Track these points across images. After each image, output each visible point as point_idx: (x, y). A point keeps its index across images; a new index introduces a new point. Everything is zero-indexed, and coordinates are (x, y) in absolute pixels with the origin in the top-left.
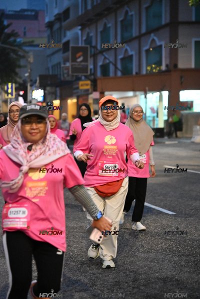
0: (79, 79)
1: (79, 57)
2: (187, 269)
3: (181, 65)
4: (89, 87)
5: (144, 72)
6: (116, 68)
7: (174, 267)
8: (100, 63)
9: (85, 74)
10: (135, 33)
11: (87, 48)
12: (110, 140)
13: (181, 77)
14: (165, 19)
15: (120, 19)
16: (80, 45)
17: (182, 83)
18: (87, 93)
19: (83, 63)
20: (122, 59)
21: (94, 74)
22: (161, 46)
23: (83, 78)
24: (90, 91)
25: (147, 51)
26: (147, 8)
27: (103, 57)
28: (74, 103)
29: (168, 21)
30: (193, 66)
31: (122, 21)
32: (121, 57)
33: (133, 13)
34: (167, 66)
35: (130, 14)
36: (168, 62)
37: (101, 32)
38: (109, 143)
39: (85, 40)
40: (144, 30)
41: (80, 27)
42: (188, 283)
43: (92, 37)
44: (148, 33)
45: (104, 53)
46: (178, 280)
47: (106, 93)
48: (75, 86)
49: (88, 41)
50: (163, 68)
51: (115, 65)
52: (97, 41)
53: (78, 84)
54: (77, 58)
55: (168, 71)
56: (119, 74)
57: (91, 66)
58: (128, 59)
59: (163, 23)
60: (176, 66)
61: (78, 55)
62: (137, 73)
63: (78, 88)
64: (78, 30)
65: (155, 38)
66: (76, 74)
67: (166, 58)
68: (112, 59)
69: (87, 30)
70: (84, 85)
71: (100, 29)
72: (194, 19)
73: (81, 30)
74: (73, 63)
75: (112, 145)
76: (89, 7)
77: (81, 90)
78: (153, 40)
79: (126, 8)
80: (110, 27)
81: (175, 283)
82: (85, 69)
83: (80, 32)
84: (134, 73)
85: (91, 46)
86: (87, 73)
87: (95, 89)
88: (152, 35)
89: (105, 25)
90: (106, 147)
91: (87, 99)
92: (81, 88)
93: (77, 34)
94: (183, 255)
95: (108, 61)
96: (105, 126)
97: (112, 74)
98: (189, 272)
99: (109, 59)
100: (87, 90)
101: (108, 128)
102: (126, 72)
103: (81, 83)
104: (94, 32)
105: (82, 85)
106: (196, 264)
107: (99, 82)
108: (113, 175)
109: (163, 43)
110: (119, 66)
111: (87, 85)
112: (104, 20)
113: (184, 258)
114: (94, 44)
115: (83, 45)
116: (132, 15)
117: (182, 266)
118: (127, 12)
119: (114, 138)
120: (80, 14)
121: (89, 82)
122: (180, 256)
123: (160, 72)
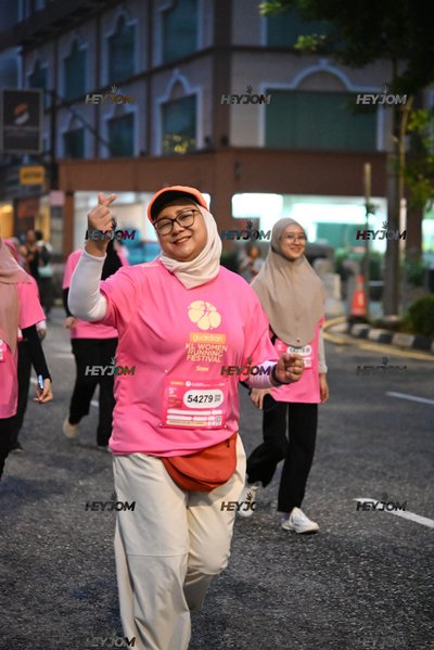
0: (17, 162)
1: (21, 114)
2: (278, 568)
3: (237, 139)
4: (40, 181)
5: (158, 151)
6: (98, 139)
7: (254, 563)
8: (63, 129)
9: (34, 152)
10: (139, 65)
11: (37, 95)
12: (203, 316)
13: (237, 165)
14: (204, 38)
15: (108, 33)
16: (20, 87)
17: (237, 178)
18: (36, 193)
19: (29, 128)
20: (111, 122)
21: (52, 152)
22: (193, 97)
23: (26, 160)
24: (44, 189)
25: (165, 107)
26: (166, 14)
27: (69, 116)
28: (8, 214)
29: (210, 42)
30: (261, 142)
31: (111, 40)
32: (107, 116)
33: (135, 22)
34: (207, 140)
35: (129, 23)
36: (209, 133)
37: (67, 61)
38: (204, 325)
39: (32, 78)
40: (158, 61)
41: (19, 49)
42: (284, 594)
43: (45, 70)
44: (168, 66)
45: (73, 107)
46: (264, 590)
47: (79, 195)
48: (12, 177)
49: (38, 79)
50: (200, 144)
51: (96, 132)
52: (56, 79)
53: (18, 172)
54: (15, 117)
55: (209, 151)
56: (105, 153)
57: (45, 135)
58: (123, 122)
59: (200, 46)
60: (225, 140)
61: (18, 110)
62: (142, 154)
63: (16, 182)
64: (15, 54)
65: (184, 80)
66: (12, 151)
67: (205, 122)
68: (90, 120)
69: (35, 55)
70: (31, 175)
71: (65, 53)
72: (263, 42)
73: (23, 54)
74: (9, 128)
75: (212, 331)
76: (41, 5)
77: (24, 187)
78: (178, 84)
79: (120, 11)
80: (84, 52)
81: (259, 595)
82: (33, 141)
83: (19, 59)
84: (137, 152)
85: (45, 92)
86: (37, 148)
87: (54, 184)
88: (176, 72)
89: (75, 45)
90: (196, 338)
91: (36, 207)
92: (25, 181)
93: (13, 62)
94: (268, 539)
95: (79, 124)
96: (179, 275)
97: (88, 153)
98: (285, 573)
99: (83, 121)
100: (37, 187)
101: (189, 281)
102: (120, 149)
103: (23, 171)
104: (51, 61)
105: (26, 176)
106: (297, 558)
107: (62, 171)
108: (209, 424)
109: (199, 90)
110: (104, 134)
111: (37, 175)
112: (73, 35)
113: (271, 546)
114: (50, 86)
115: (27, 88)
116: (132, 28)
117: (269, 561)
118: (122, 21)
119: (213, 309)
120: (20, 18)
121: (41, 170)
122: (263, 542)
123: (192, 153)
